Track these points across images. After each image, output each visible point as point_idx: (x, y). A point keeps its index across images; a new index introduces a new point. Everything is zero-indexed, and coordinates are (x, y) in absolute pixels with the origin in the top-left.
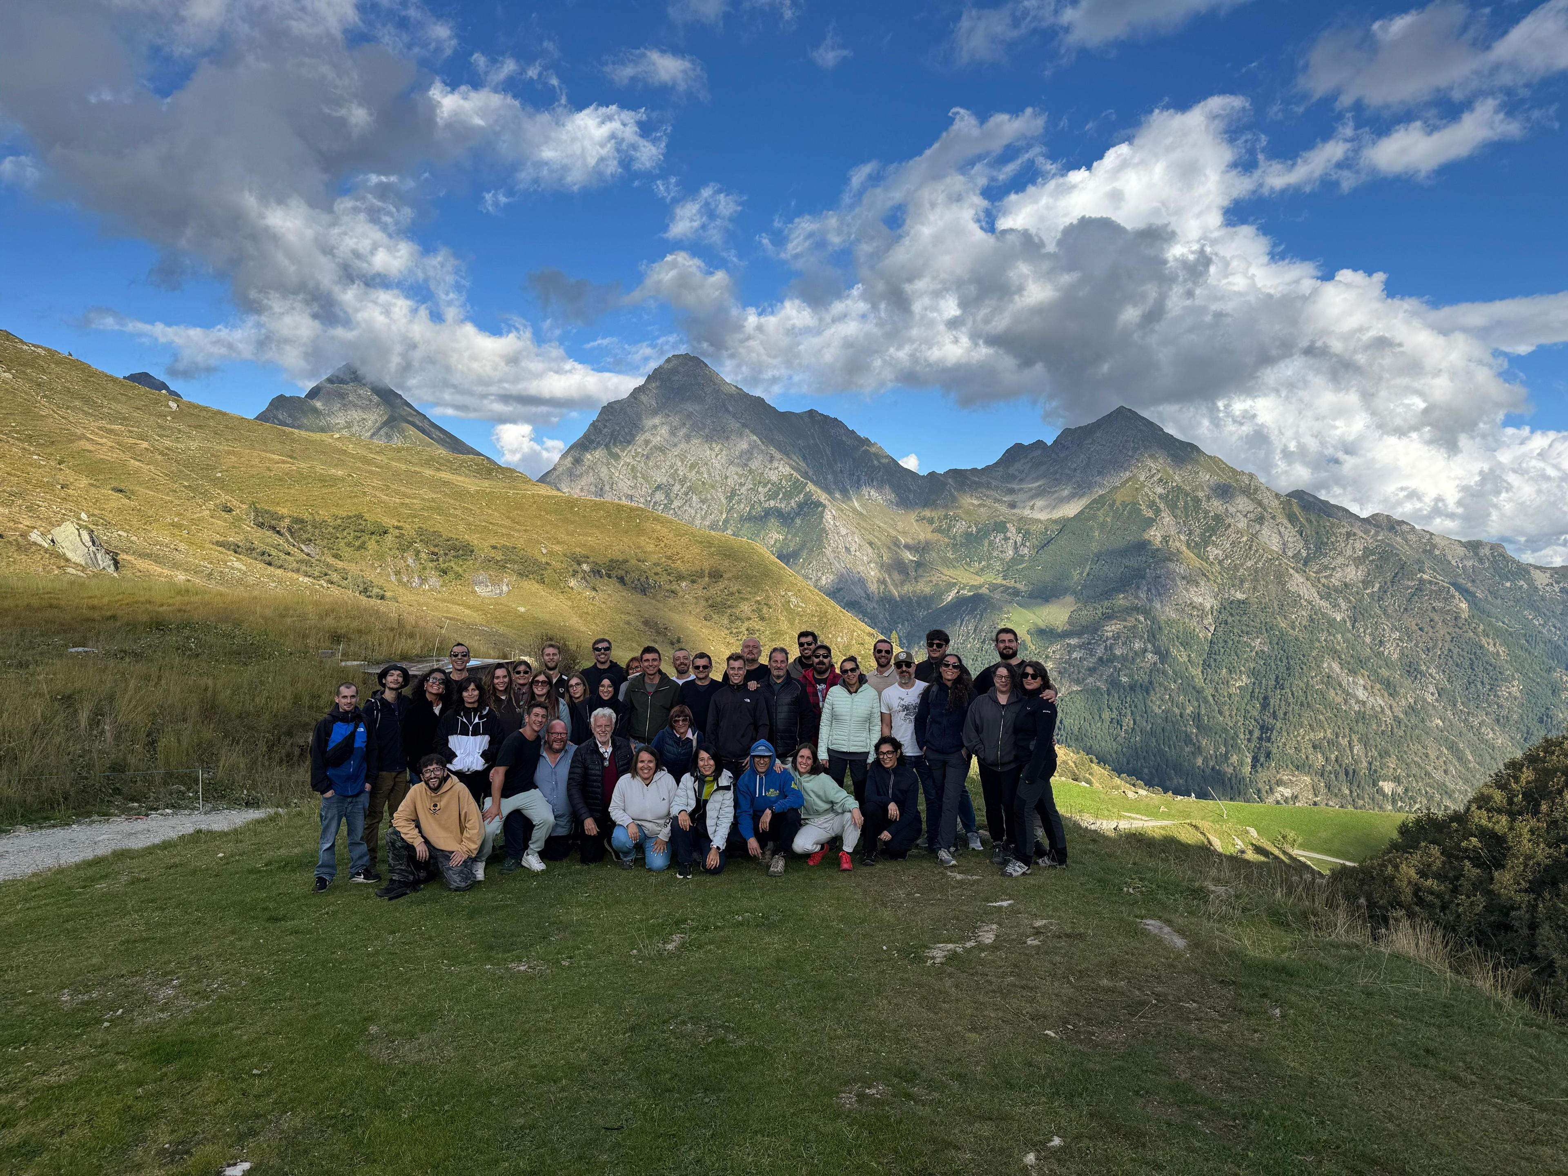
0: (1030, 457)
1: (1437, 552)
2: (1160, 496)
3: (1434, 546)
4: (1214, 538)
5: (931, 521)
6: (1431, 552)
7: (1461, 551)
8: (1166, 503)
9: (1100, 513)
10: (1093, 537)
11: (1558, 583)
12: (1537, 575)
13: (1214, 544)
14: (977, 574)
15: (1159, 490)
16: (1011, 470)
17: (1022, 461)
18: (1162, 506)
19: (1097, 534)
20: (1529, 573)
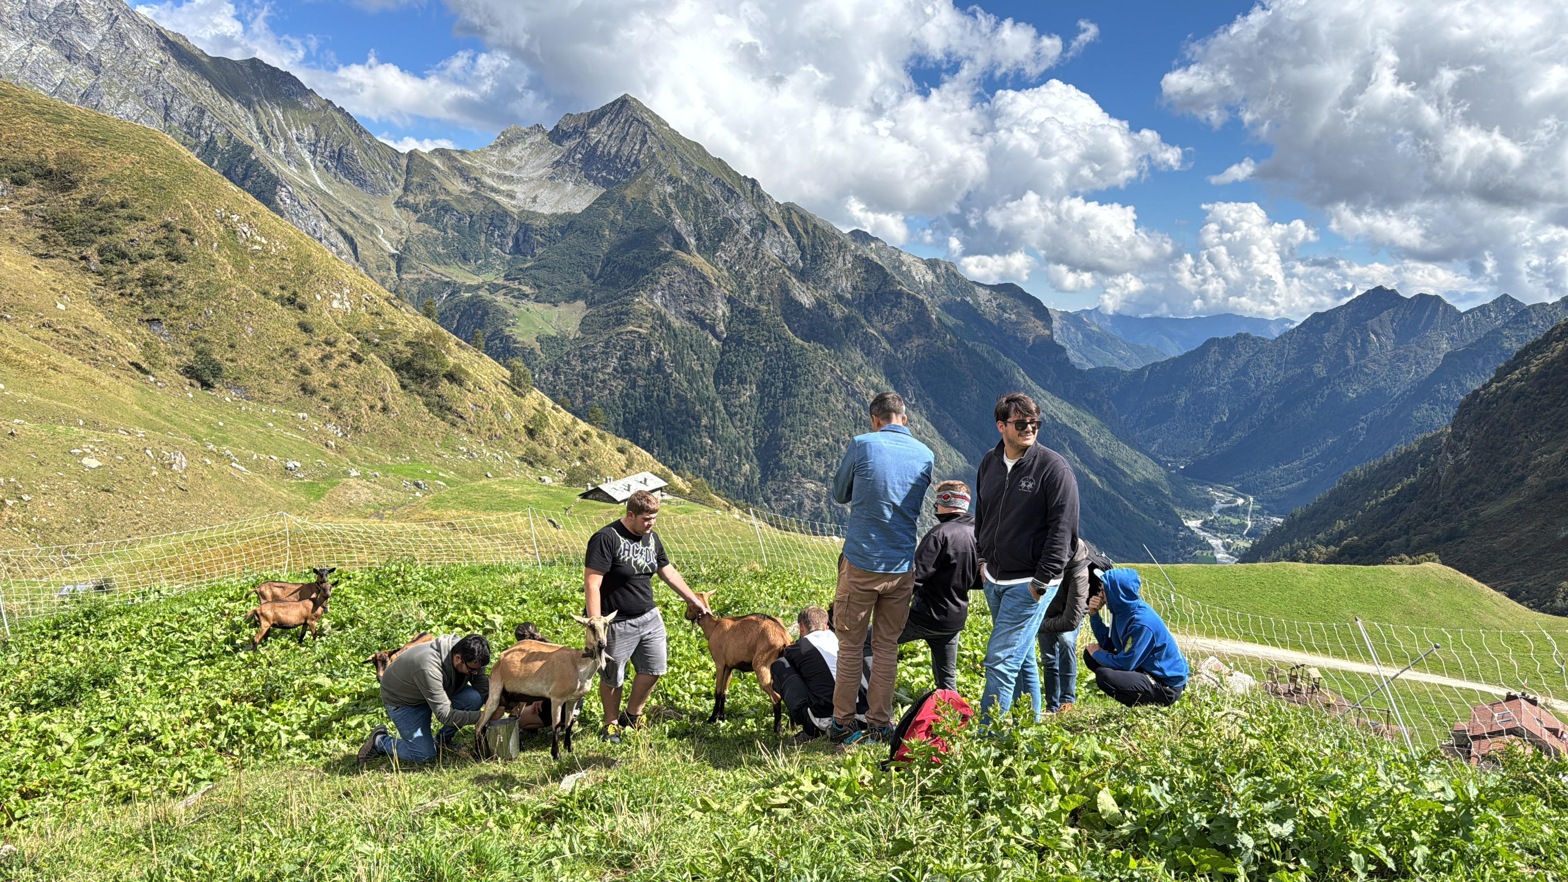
0: (528, 142)
1: (904, 269)
2: (670, 194)
3: (902, 263)
4: (723, 244)
5: (415, 209)
6: (899, 267)
7: (922, 267)
8: (677, 203)
9: (610, 210)
10: (604, 236)
11: (995, 299)
12: (980, 291)
13: (723, 249)
14: (473, 273)
15: (669, 189)
16: (509, 156)
17: (520, 146)
18: (672, 206)
19: (607, 232)
20: (974, 289)
